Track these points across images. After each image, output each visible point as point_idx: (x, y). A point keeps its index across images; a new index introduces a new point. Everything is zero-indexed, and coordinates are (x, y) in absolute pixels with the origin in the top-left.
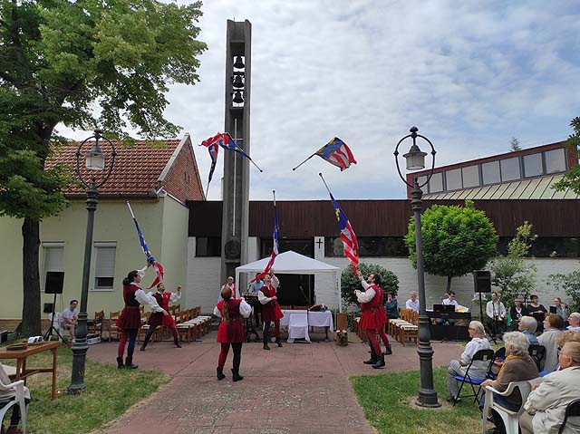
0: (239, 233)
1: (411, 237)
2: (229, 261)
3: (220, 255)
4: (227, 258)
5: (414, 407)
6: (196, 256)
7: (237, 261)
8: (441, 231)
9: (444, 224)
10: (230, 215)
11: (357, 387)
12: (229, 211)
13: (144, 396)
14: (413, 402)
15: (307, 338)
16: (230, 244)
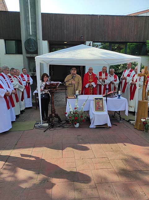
2: (29, 55)
3: (21, 53)
6: (6, 53)
7: (35, 55)
16: (28, 41)
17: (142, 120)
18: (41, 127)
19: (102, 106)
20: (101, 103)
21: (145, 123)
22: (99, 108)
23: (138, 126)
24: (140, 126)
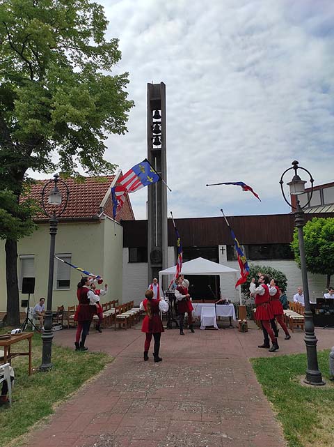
0: (161, 244)
1: (295, 244)
2: (153, 266)
3: (146, 261)
4: (152, 263)
5: (303, 384)
6: (130, 261)
7: (159, 266)
8: (320, 239)
9: (323, 233)
10: (153, 230)
11: (256, 368)
12: (153, 228)
13: (94, 373)
14: (302, 380)
15: (216, 326)
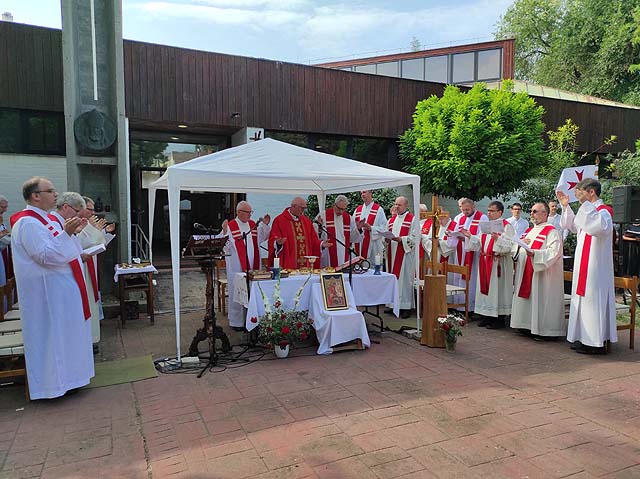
2: (87, 160)
4: (80, 153)
7: (106, 161)
16: (87, 121)
17: (440, 319)
18: (179, 368)
19: (341, 295)
20: (338, 287)
21: (446, 327)
22: (335, 301)
23: (431, 338)
24: (434, 337)
